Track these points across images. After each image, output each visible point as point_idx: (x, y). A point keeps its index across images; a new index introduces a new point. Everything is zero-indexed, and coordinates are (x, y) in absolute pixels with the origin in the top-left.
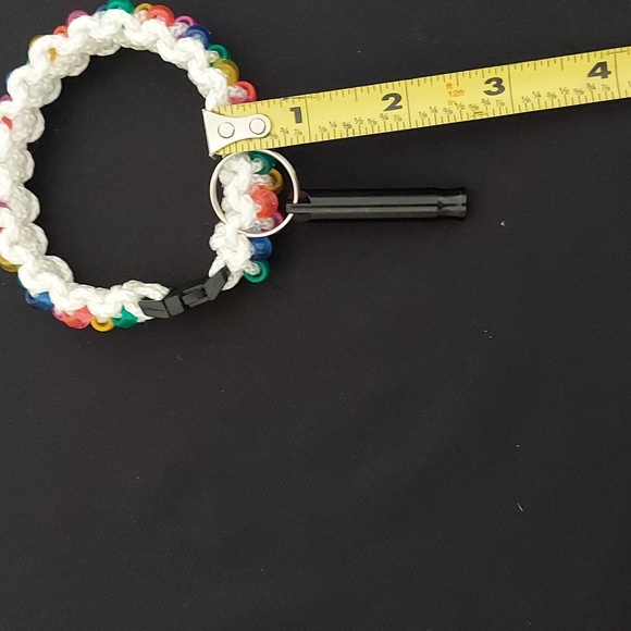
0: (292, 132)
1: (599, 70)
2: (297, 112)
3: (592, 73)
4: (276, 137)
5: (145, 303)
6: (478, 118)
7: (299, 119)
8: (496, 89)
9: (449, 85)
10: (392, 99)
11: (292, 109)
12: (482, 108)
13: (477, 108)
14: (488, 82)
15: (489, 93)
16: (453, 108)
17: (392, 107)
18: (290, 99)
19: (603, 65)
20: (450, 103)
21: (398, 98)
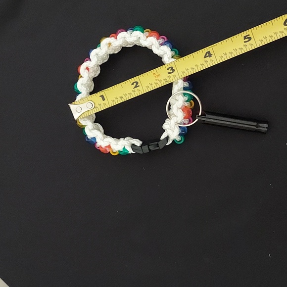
0: (102, 104)
1: (208, 55)
2: (102, 96)
3: (205, 57)
4: (97, 107)
5: (133, 146)
6: (167, 83)
7: (104, 99)
8: (172, 71)
9: (154, 74)
10: (135, 84)
11: (100, 96)
12: (168, 79)
13: (166, 80)
14: (168, 69)
15: (169, 73)
16: (158, 82)
17: (136, 87)
18: (98, 93)
19: (209, 52)
20: (156, 80)
21: (137, 83)
